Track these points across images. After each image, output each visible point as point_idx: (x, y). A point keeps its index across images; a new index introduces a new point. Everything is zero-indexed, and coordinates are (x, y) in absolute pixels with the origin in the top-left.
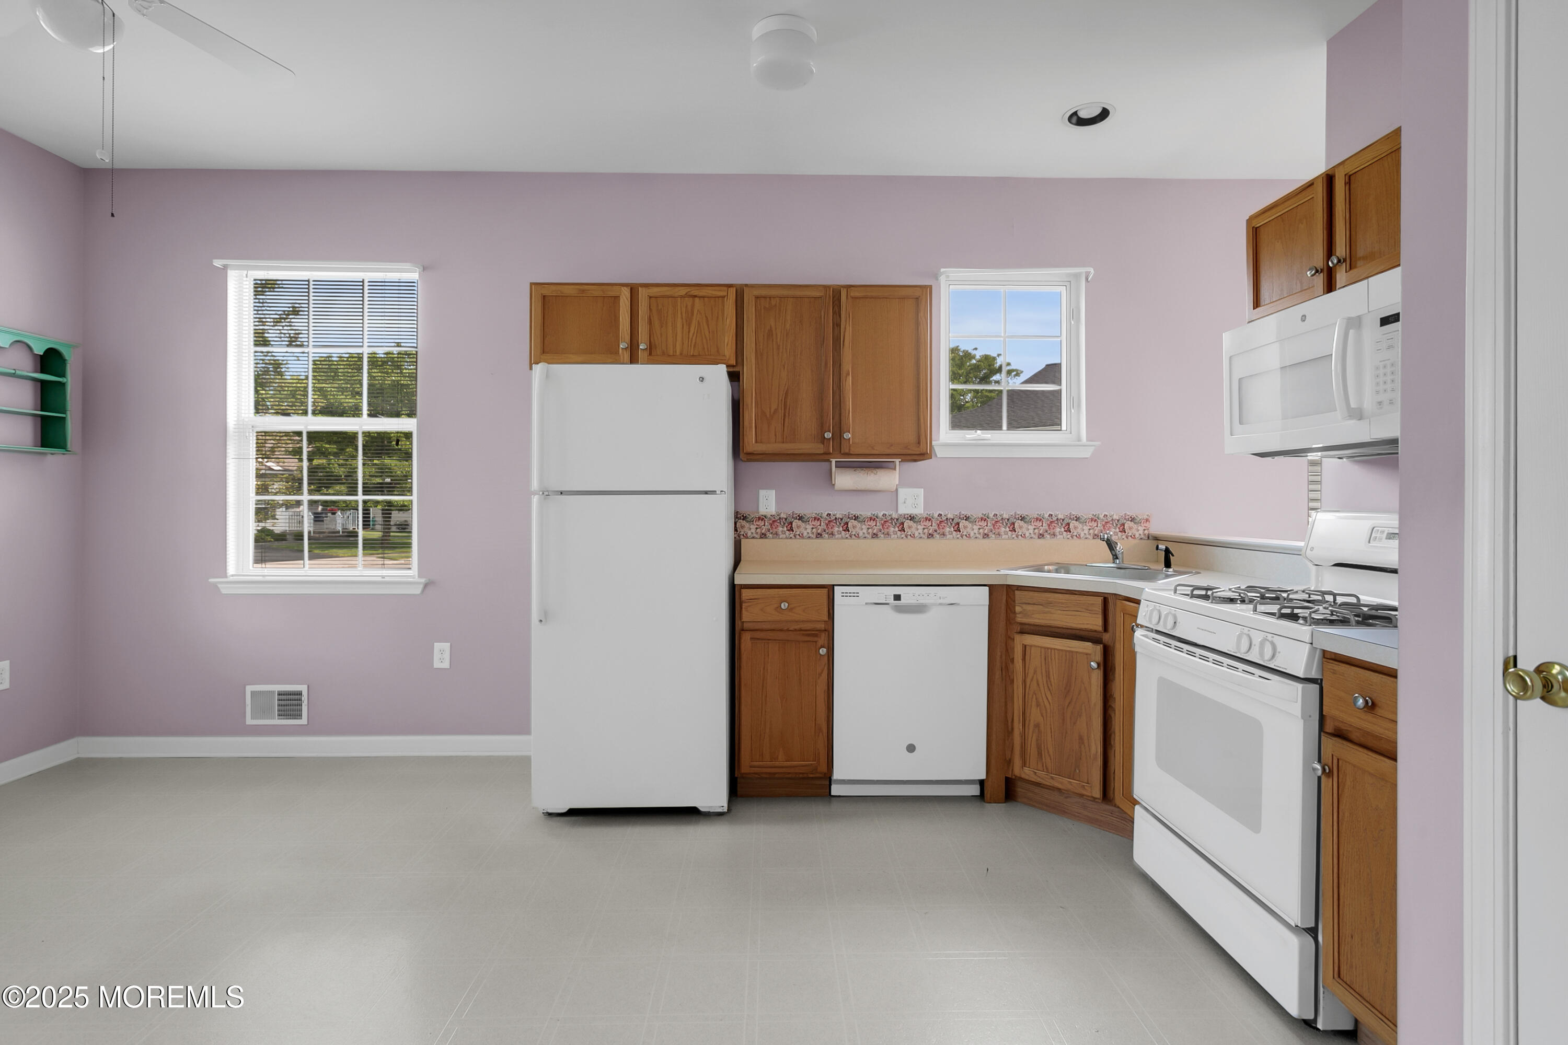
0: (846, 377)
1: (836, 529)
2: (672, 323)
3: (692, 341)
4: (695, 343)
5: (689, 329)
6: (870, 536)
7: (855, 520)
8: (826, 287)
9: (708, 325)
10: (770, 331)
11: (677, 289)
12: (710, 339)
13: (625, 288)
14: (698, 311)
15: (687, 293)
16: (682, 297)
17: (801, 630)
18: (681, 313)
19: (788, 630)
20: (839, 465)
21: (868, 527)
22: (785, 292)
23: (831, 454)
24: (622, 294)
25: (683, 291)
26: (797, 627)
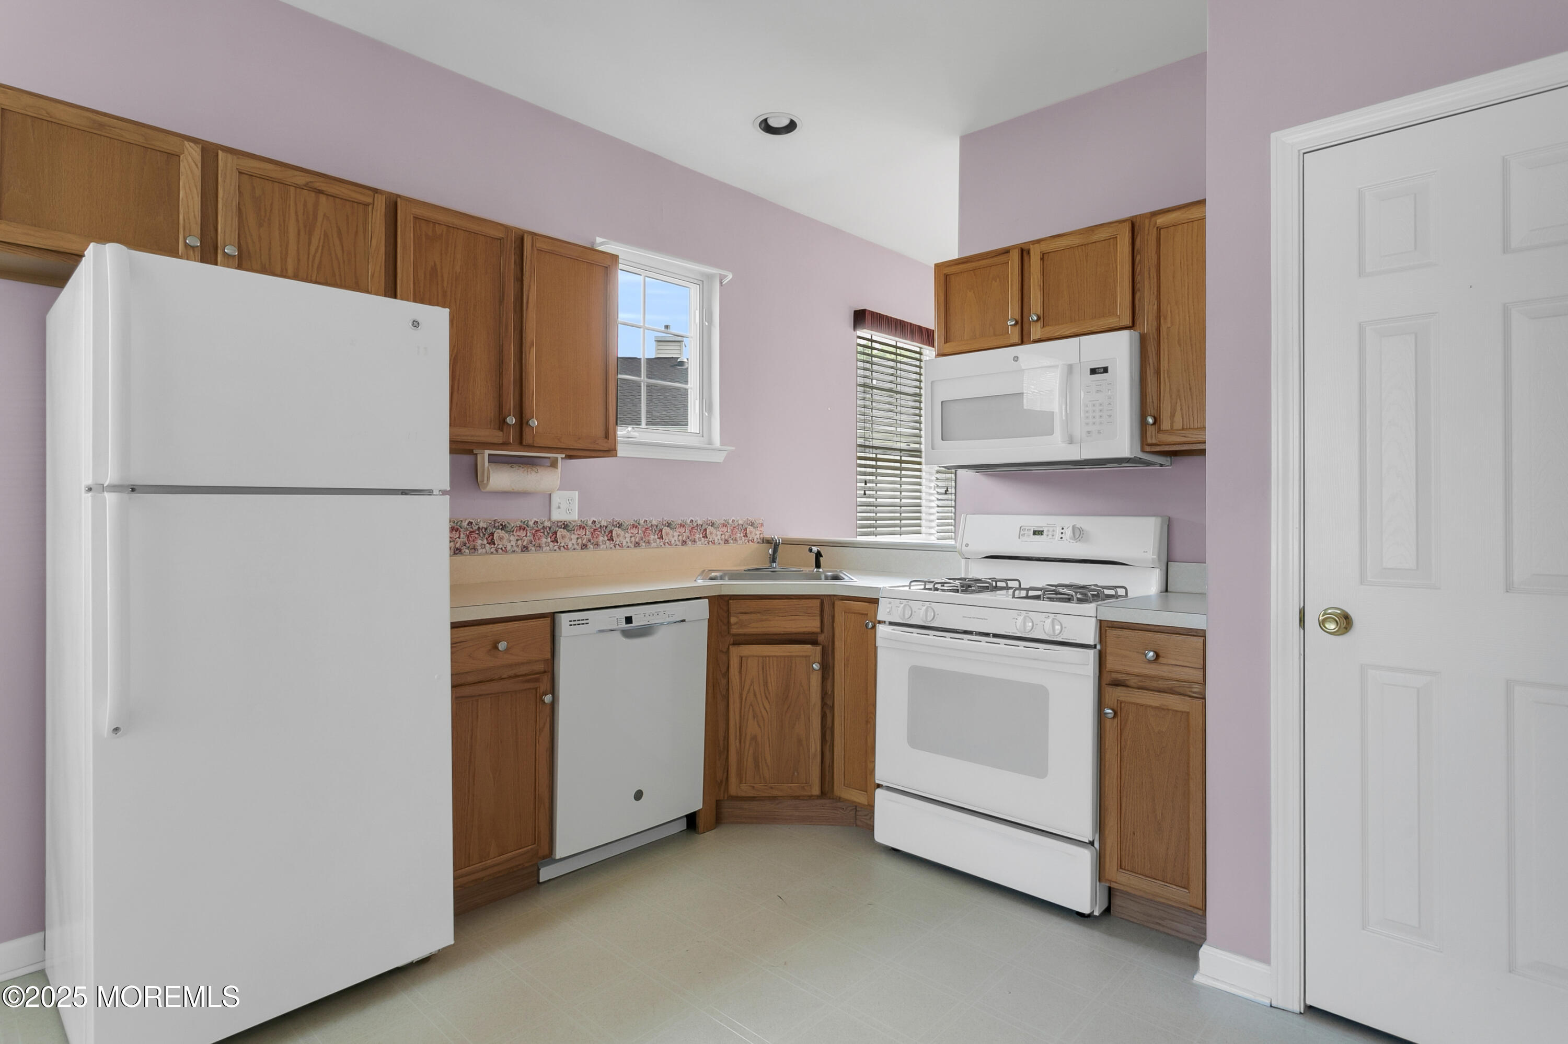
0: (530, 348)
1: (479, 542)
2: (280, 225)
3: (314, 259)
4: (320, 262)
5: (310, 239)
6: (519, 550)
7: (502, 529)
8: (507, 228)
9: (341, 240)
10: (434, 269)
11: (291, 173)
12: (344, 262)
13: (192, 144)
14: (324, 215)
15: (307, 183)
16: (297, 187)
17: (516, 676)
18: (296, 213)
19: (501, 679)
20: (493, 459)
21: (517, 538)
22: (457, 222)
23: (511, 444)
24: (185, 150)
25: (301, 180)
26: (512, 673)
